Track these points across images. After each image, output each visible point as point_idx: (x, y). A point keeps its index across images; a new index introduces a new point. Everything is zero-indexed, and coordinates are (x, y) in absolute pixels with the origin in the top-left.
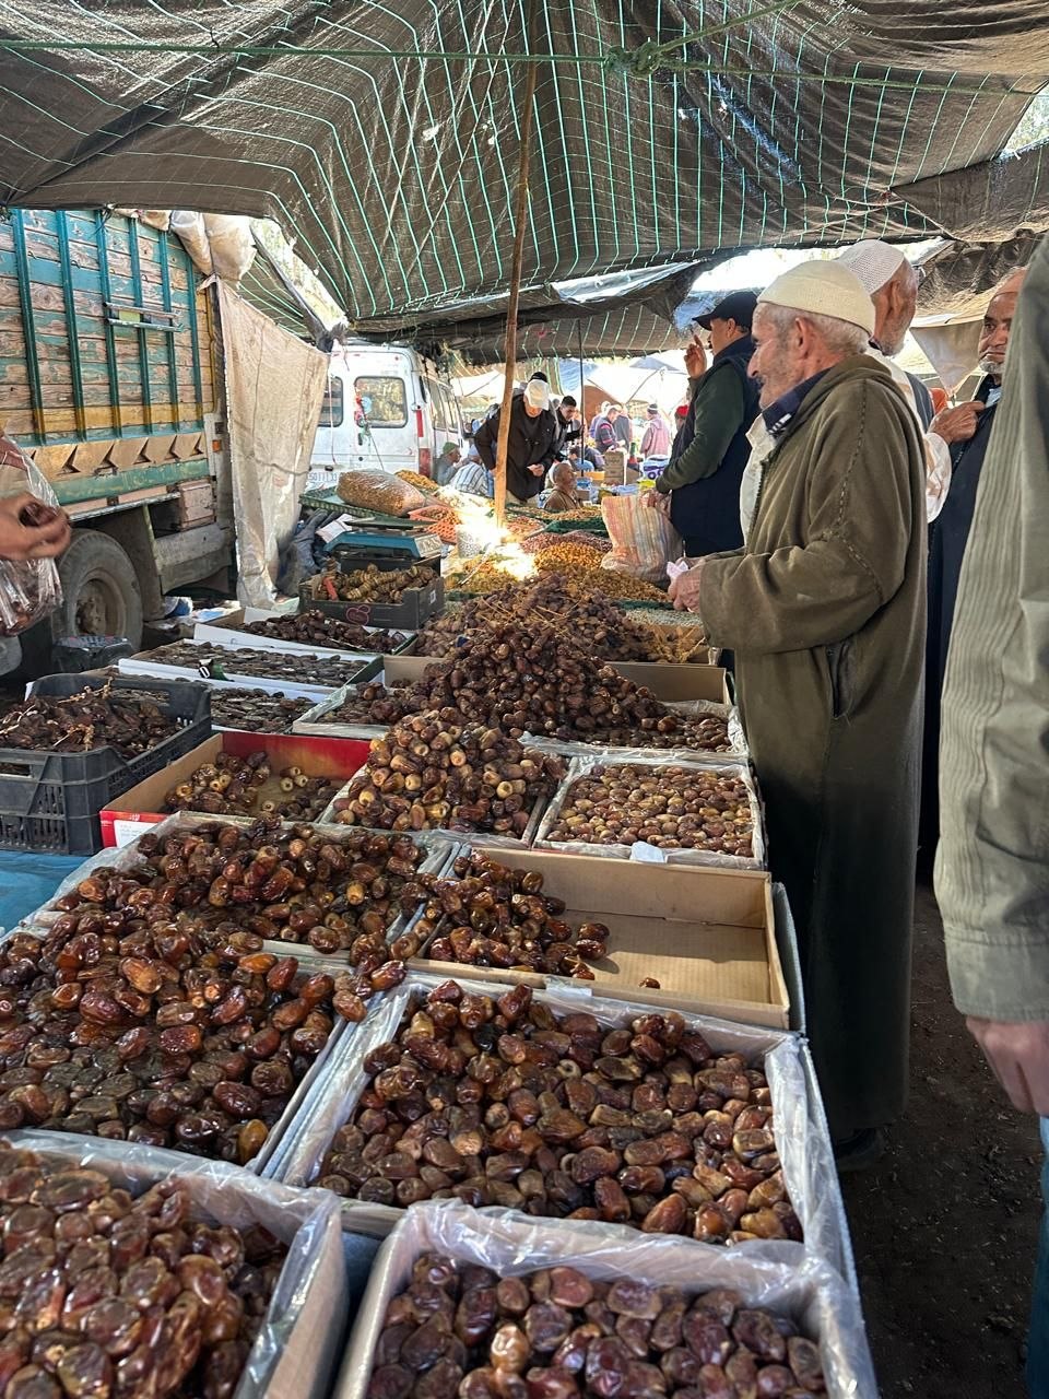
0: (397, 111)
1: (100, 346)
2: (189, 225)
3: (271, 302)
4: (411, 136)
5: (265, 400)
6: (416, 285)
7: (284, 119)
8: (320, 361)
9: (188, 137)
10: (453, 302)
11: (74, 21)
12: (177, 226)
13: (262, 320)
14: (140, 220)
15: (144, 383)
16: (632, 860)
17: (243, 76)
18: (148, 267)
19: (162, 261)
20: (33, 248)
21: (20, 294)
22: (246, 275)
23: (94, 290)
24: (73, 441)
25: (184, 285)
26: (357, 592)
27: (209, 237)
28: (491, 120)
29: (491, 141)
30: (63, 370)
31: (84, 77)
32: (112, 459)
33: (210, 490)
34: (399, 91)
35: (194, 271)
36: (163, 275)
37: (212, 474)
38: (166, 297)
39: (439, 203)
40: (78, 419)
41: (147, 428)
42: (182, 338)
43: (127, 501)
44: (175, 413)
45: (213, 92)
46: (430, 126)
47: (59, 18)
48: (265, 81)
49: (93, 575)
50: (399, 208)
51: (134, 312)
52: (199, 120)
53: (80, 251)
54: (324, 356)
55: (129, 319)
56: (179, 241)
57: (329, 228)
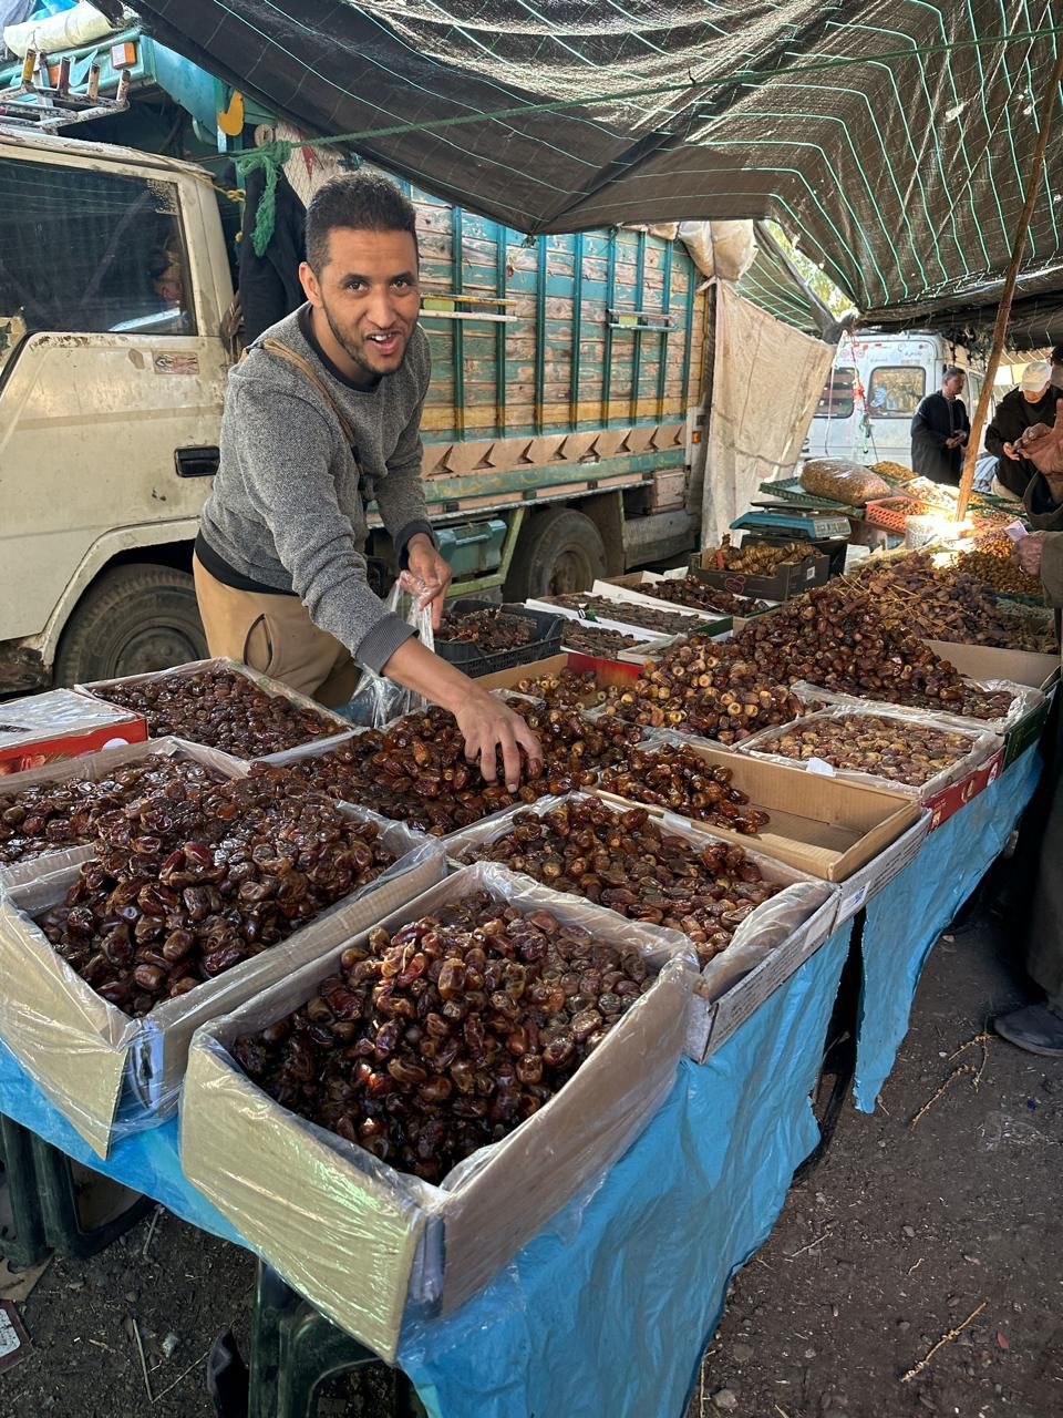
0: (917, 95)
1: (599, 348)
2: (694, 233)
3: (782, 297)
4: (932, 119)
5: (758, 393)
6: (933, 271)
7: (789, 124)
8: (824, 353)
9: (693, 155)
10: (977, 285)
11: (590, 76)
12: (683, 234)
13: (762, 316)
14: (649, 232)
15: (634, 380)
16: (808, 770)
17: (748, 91)
18: (652, 274)
19: (666, 268)
20: (552, 267)
21: (537, 307)
22: (744, 275)
23: (600, 300)
24: (566, 432)
25: (685, 288)
26: (740, 564)
27: (713, 242)
28: (1028, 90)
29: (1027, 112)
30: (564, 370)
31: (600, 119)
32: (596, 449)
33: (683, 479)
34: (919, 76)
35: (695, 273)
36: (666, 281)
37: (687, 463)
38: (666, 301)
39: (960, 185)
40: (572, 412)
41: (632, 421)
42: (677, 337)
43: (604, 486)
44: (660, 407)
45: (718, 110)
46: (954, 105)
47: (578, 76)
48: (771, 91)
49: (568, 547)
50: (915, 194)
51: (634, 316)
52: (703, 138)
53: (592, 266)
54: (829, 348)
55: (628, 323)
56: (684, 248)
57: (837, 222)
